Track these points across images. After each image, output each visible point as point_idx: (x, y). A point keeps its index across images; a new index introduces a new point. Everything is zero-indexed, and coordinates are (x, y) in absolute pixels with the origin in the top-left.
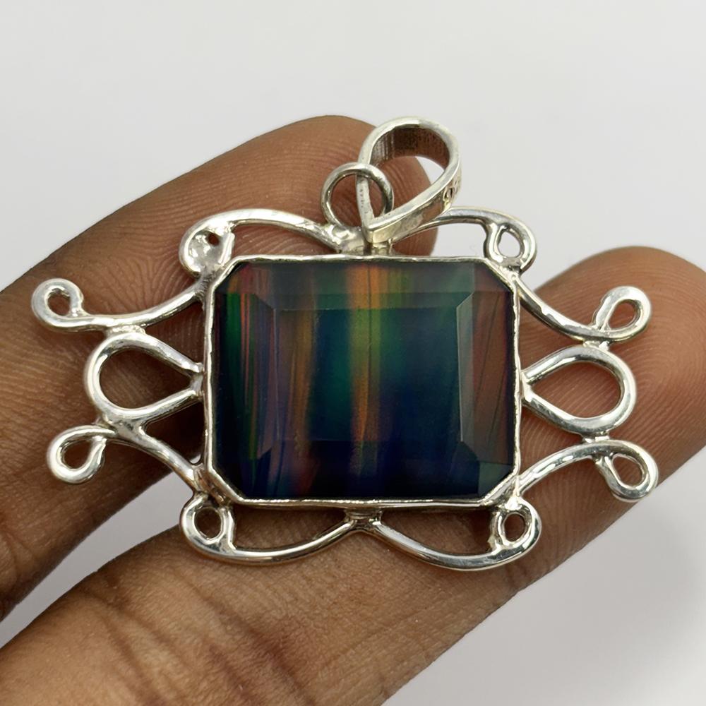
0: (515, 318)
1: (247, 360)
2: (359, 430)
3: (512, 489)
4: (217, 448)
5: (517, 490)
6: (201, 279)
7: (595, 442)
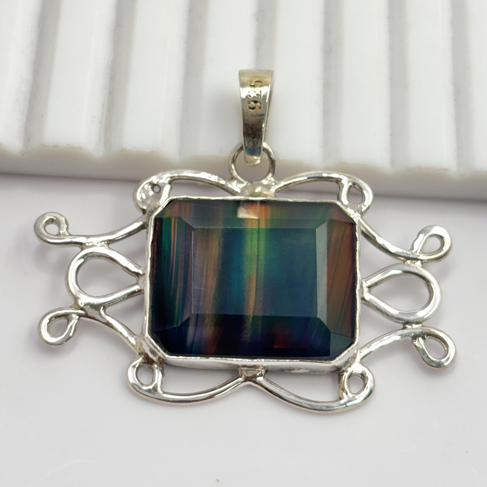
0: (357, 241)
1: (174, 263)
2: (249, 311)
3: (354, 357)
4: (152, 321)
5: (358, 358)
6: (147, 213)
7: (413, 328)
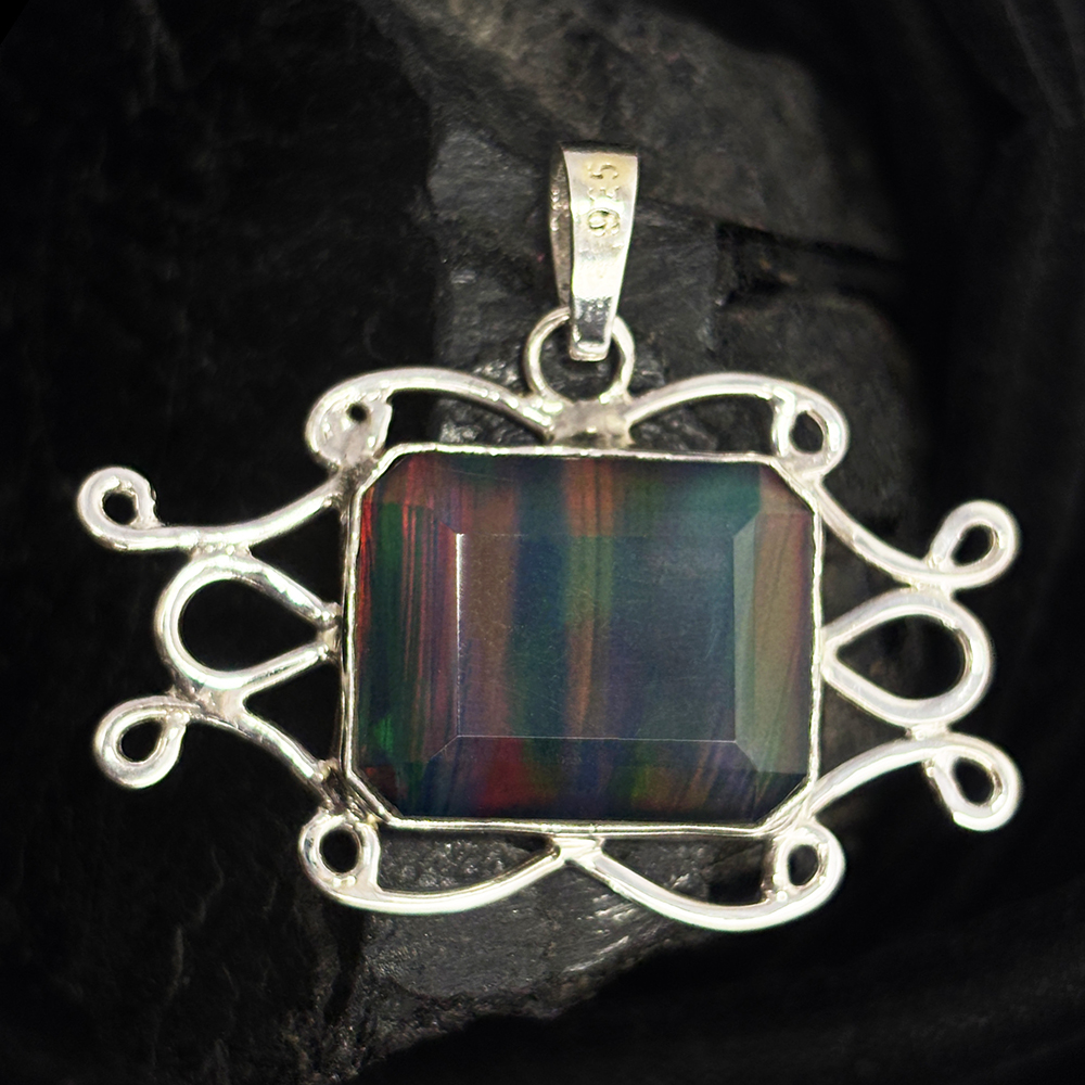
0: (815, 551)
4: (359, 741)
5: (808, 808)
6: (339, 474)
7: (927, 739)
